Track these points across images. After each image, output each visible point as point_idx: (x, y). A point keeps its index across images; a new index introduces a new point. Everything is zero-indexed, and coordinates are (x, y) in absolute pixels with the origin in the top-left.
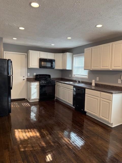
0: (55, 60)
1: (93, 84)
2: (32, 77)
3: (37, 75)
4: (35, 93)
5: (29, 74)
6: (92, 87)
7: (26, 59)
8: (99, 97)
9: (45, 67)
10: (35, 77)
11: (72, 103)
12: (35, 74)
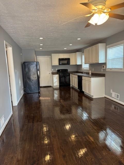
0: (70, 58)
1: (90, 74)
2: (55, 72)
3: (58, 70)
4: (56, 82)
5: (53, 69)
6: (90, 75)
7: (51, 60)
8: (86, 81)
9: (63, 64)
10: (57, 72)
11: (77, 87)
12: (57, 69)
